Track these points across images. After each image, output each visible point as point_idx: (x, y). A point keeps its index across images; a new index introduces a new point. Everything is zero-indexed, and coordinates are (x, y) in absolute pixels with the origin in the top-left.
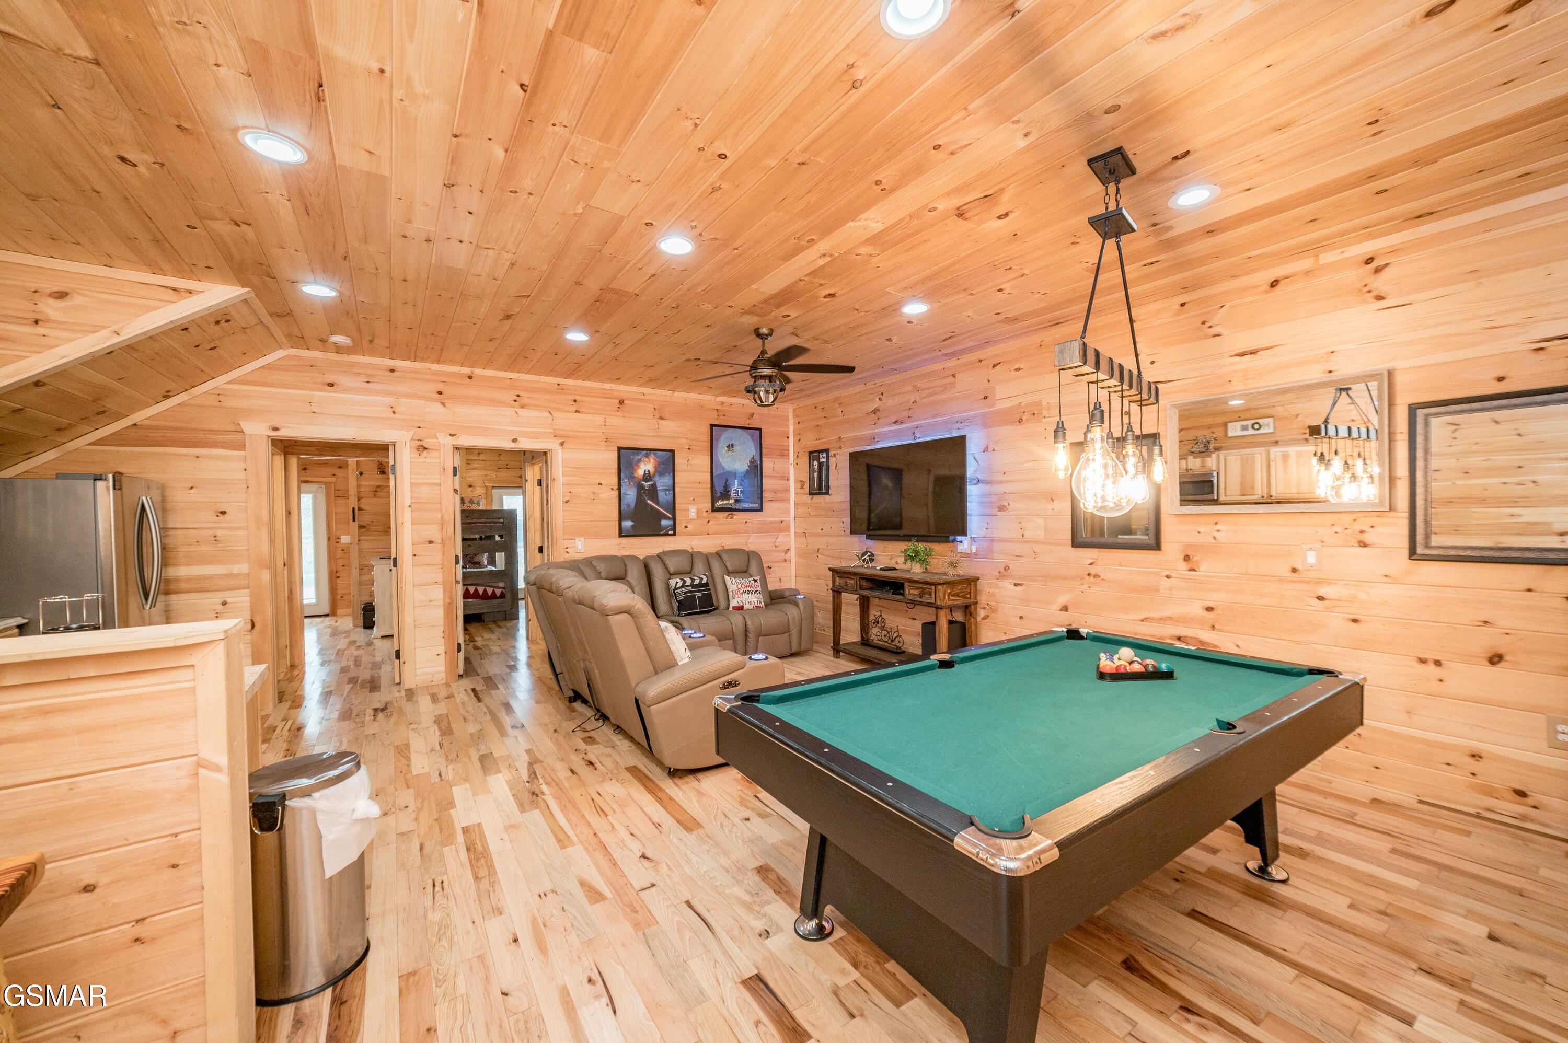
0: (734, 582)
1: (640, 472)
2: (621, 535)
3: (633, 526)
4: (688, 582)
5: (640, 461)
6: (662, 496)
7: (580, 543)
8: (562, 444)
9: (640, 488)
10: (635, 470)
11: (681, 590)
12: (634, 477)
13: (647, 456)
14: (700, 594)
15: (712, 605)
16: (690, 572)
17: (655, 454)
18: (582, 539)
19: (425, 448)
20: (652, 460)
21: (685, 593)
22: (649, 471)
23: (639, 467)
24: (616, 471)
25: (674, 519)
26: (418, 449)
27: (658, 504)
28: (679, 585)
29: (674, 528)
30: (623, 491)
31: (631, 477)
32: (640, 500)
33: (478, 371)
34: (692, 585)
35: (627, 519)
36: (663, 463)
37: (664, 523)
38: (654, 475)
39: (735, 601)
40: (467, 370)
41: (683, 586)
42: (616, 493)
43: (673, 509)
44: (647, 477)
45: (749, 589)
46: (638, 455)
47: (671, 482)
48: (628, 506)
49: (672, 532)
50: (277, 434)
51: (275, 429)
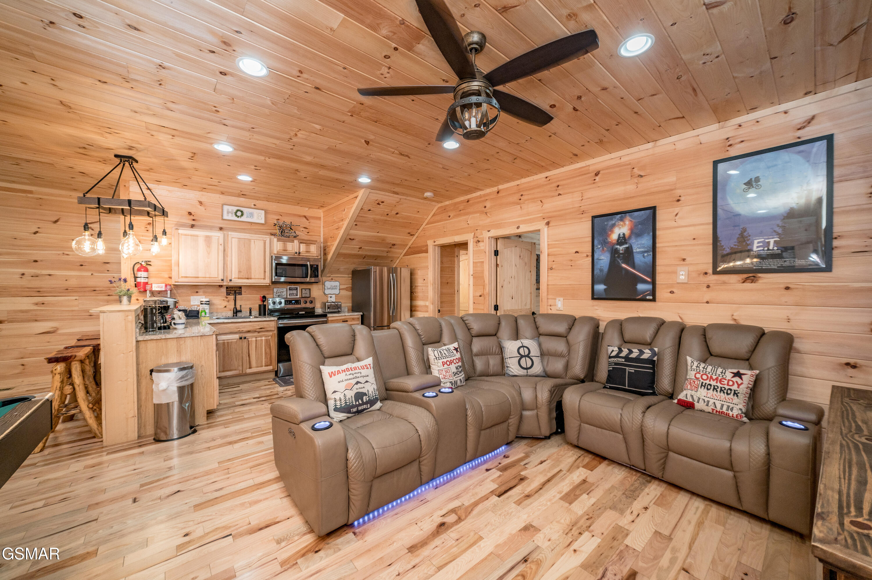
0: (694, 367)
1: (614, 237)
2: (593, 298)
3: (605, 290)
4: (625, 352)
5: (614, 226)
6: (638, 259)
7: (559, 302)
8: (548, 224)
9: (614, 252)
10: (609, 236)
11: (612, 359)
12: (608, 243)
13: (622, 219)
14: (632, 370)
15: (653, 388)
16: (649, 344)
17: (630, 216)
18: (562, 299)
19: (479, 241)
20: (627, 223)
21: (616, 364)
22: (624, 234)
23: (612, 232)
24: (590, 239)
25: (654, 283)
26: (476, 242)
27: (634, 267)
28: (614, 354)
29: (653, 292)
30: (596, 256)
31: (605, 243)
32: (613, 264)
33: (501, 187)
34: (627, 358)
35: (600, 283)
36: (641, 223)
37: (641, 287)
38: (630, 237)
39: (689, 392)
40: (495, 189)
41: (617, 356)
42: (590, 259)
43: (652, 272)
44: (622, 240)
45: (713, 383)
46: (612, 220)
47: (650, 243)
48: (601, 270)
49: (651, 297)
50: (435, 244)
51: (435, 242)
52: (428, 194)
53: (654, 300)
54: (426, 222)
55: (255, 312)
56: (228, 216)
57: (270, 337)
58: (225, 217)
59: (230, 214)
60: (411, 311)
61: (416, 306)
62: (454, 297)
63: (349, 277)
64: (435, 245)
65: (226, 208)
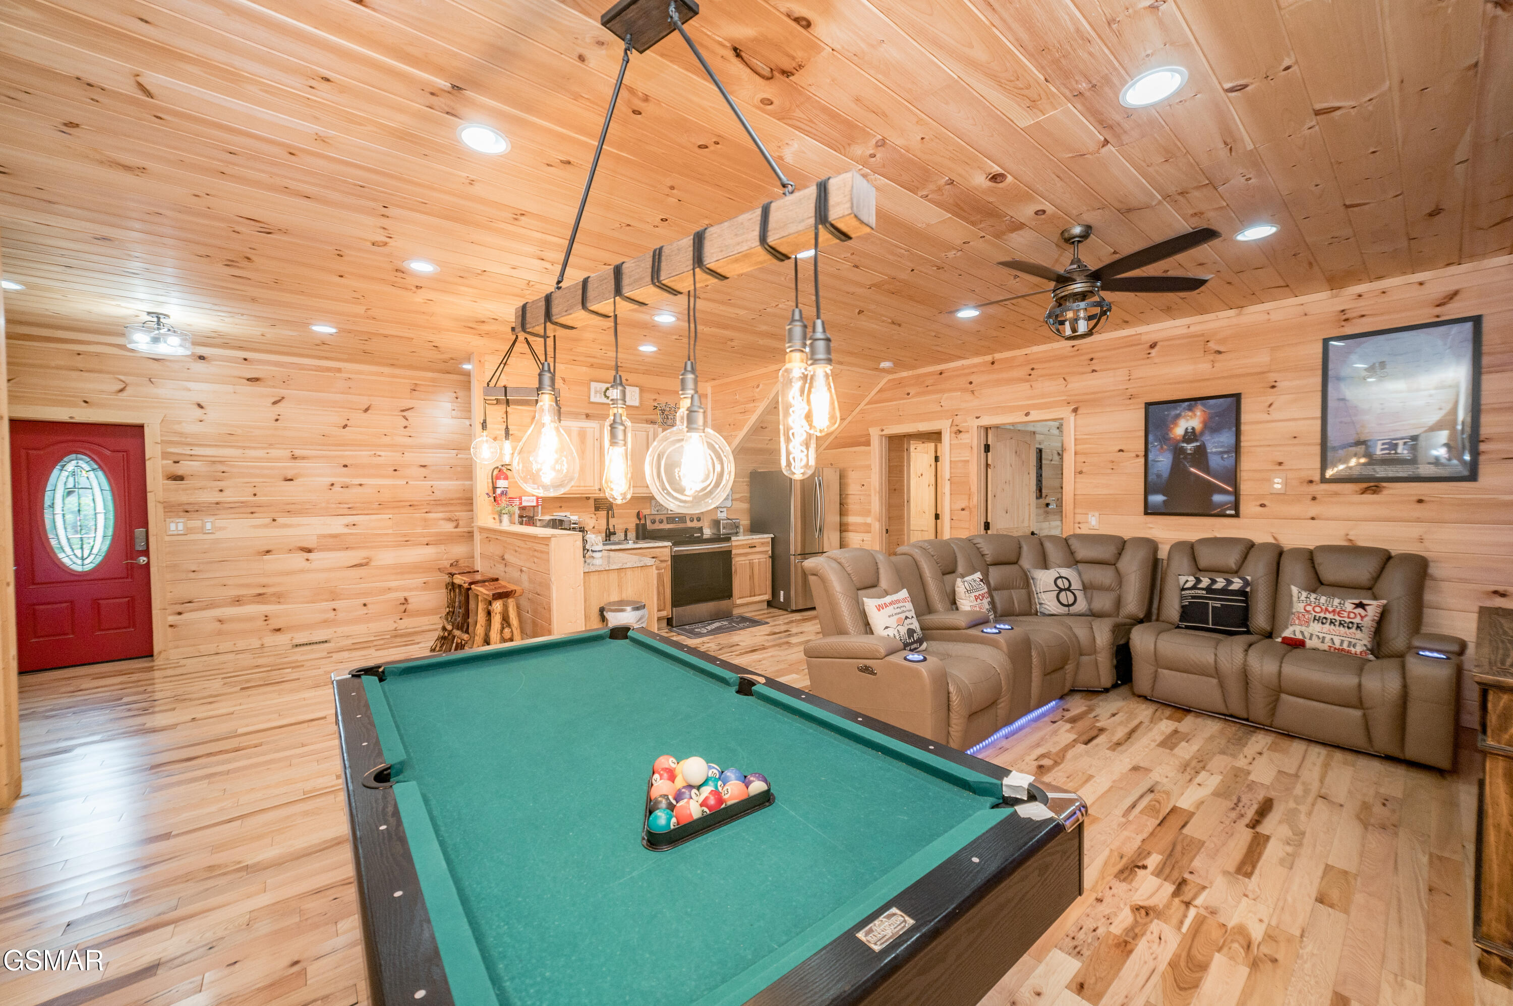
0: (1303, 598)
1: (1179, 431)
2: (1146, 513)
3: (1164, 501)
4: (1205, 582)
5: (1178, 416)
6: (1215, 461)
7: (1093, 518)
8: (1075, 410)
9: (1178, 452)
10: (1171, 430)
11: (1188, 592)
12: (1169, 439)
13: (1190, 409)
14: (1218, 604)
15: (1247, 626)
16: (1236, 572)
17: (1204, 405)
18: (1097, 514)
19: (960, 432)
20: (1198, 413)
21: (1193, 597)
22: (1193, 429)
23: (1176, 425)
24: (1142, 433)
25: (1236, 494)
26: (956, 433)
27: (1207, 472)
28: (1189, 585)
29: (1236, 506)
30: (1151, 456)
31: (1164, 439)
32: (1177, 467)
33: (998, 356)
34: (1209, 589)
35: (1156, 492)
36: (1219, 415)
37: (1217, 498)
38: (1202, 433)
39: (1298, 629)
40: (989, 358)
41: (1194, 587)
42: (1142, 460)
43: (1232, 477)
44: (1190, 436)
45: (1329, 616)
46: (1175, 408)
47: (1233, 441)
48: (1159, 476)
49: (1233, 512)
50: (884, 433)
51: (882, 430)
52: (885, 365)
53: (1237, 515)
54: (867, 400)
55: (632, 535)
56: (595, 397)
57: (663, 571)
58: (593, 399)
59: (598, 395)
60: (841, 531)
61: (847, 524)
62: (904, 510)
63: (743, 482)
64: (882, 436)
65: (594, 385)
